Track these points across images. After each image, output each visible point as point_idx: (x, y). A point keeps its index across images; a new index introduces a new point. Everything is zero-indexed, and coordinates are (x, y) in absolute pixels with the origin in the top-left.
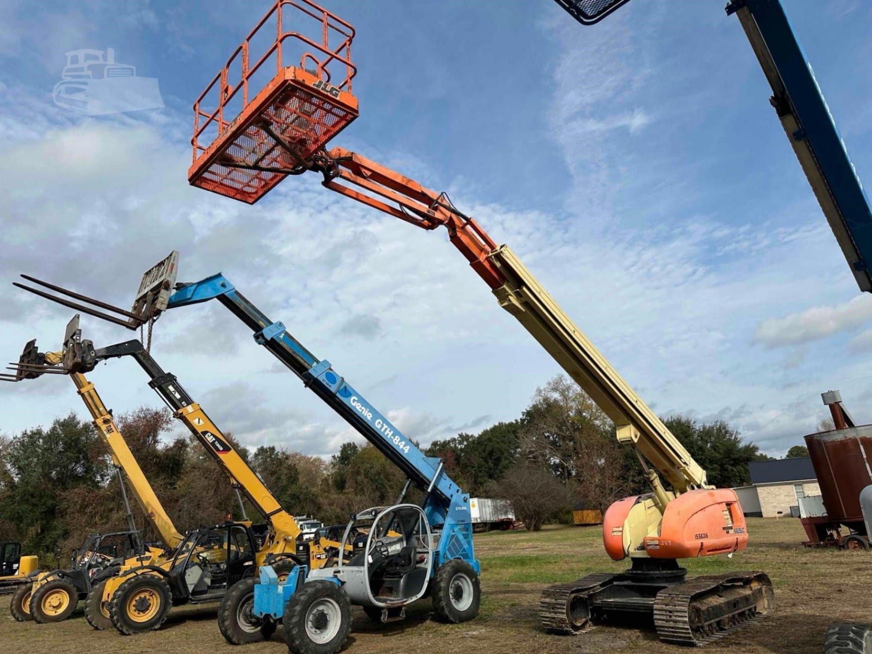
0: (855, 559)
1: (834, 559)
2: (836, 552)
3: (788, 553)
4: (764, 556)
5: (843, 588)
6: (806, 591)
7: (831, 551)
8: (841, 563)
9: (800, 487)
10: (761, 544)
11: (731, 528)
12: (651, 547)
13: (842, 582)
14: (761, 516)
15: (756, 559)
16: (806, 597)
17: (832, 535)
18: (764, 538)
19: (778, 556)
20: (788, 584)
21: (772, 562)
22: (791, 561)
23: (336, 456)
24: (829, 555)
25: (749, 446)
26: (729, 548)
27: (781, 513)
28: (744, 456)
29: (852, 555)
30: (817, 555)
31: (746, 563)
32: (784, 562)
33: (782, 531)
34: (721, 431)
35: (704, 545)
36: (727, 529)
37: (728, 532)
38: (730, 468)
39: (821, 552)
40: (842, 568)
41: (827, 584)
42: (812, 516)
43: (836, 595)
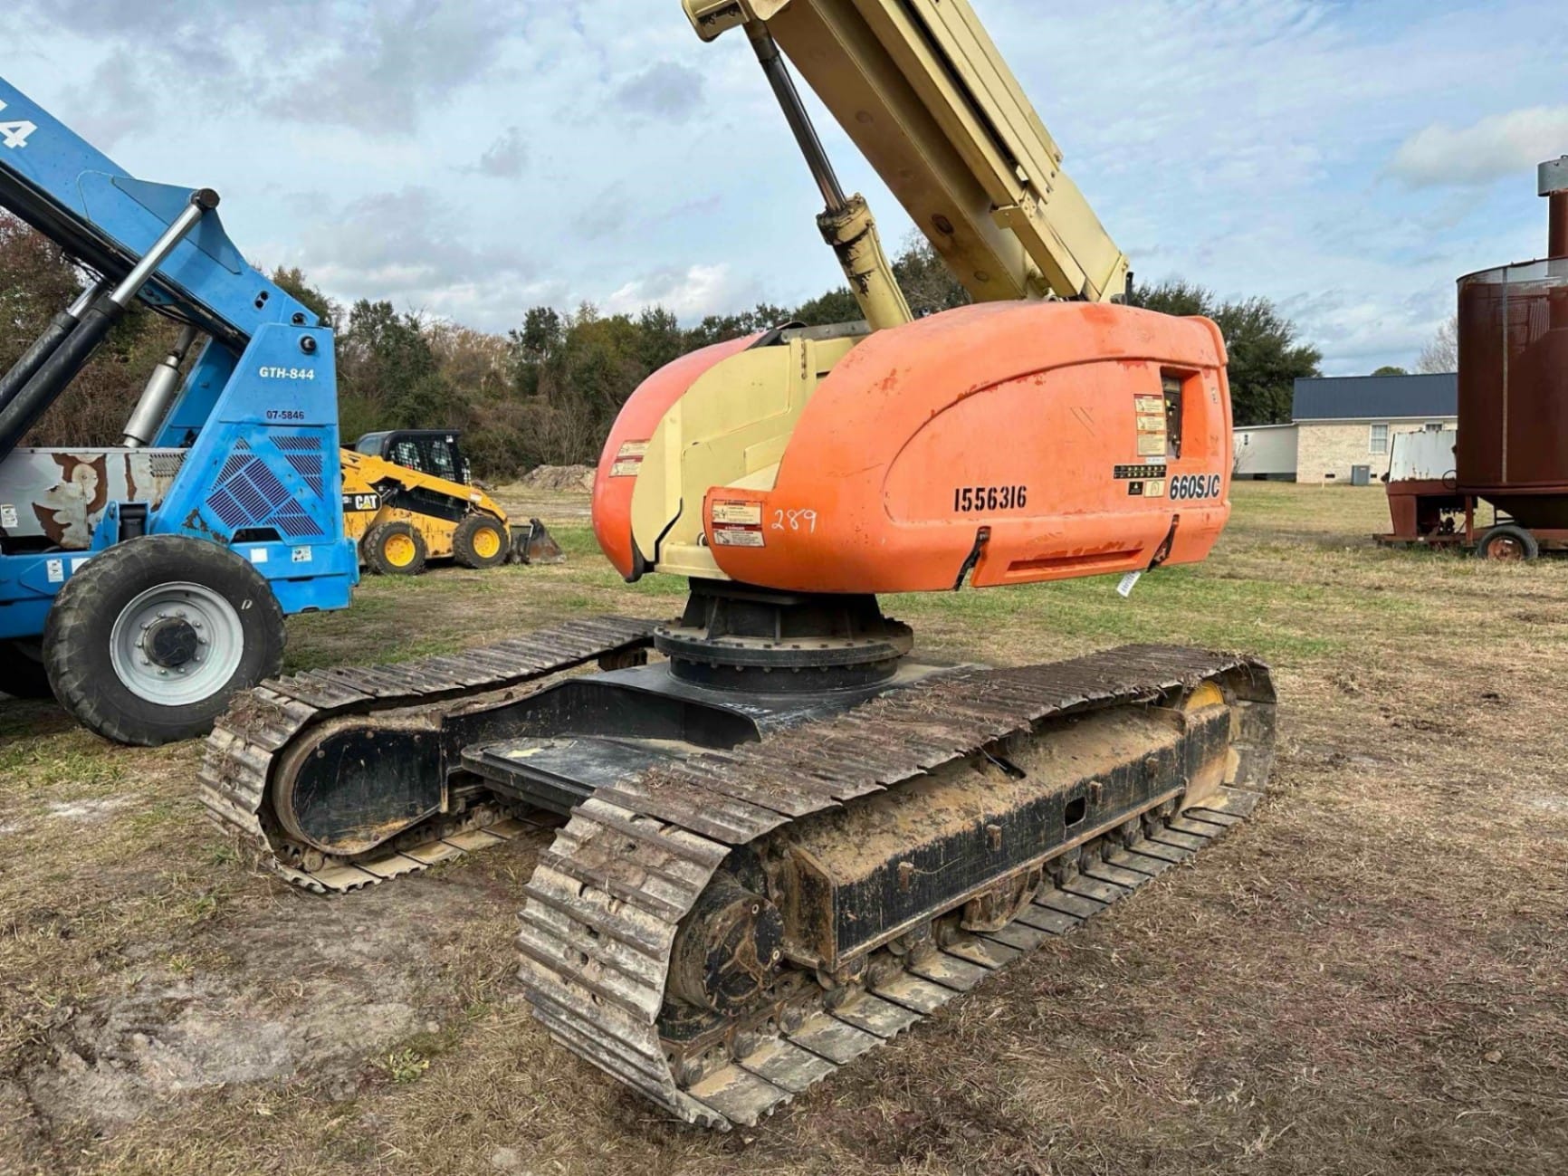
0: (1507, 584)
1: (1451, 581)
2: (1455, 564)
3: (1335, 557)
4: (1279, 561)
5: (1500, 685)
6: (1380, 685)
7: (1440, 559)
8: (1471, 593)
9: (1383, 430)
10: (1278, 531)
11: (1161, 472)
12: (727, 535)
13: (1488, 659)
14: (1294, 481)
15: (1256, 567)
16: (1380, 719)
17: (1450, 522)
18: (1288, 519)
19: (1312, 563)
20: (1327, 656)
21: (1294, 578)
22: (1340, 579)
23: (518, 333)
24: (1434, 569)
25: (1305, 350)
26: (1130, 554)
27: (1333, 476)
28: (1292, 368)
29: (1497, 574)
30: (1408, 566)
31: (1230, 576)
32: (1322, 580)
33: (1328, 510)
34: (1257, 318)
35: (995, 538)
36: (1133, 476)
37: (1136, 489)
38: (1257, 389)
39: (1415, 561)
40: (1478, 609)
41: (1443, 664)
42: (1418, 477)
43: (1479, 717)
